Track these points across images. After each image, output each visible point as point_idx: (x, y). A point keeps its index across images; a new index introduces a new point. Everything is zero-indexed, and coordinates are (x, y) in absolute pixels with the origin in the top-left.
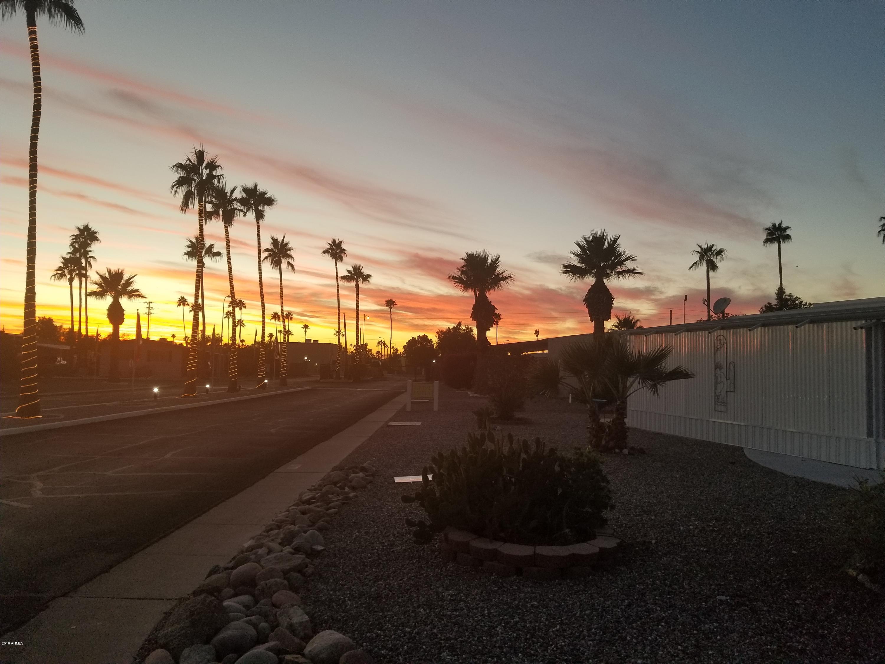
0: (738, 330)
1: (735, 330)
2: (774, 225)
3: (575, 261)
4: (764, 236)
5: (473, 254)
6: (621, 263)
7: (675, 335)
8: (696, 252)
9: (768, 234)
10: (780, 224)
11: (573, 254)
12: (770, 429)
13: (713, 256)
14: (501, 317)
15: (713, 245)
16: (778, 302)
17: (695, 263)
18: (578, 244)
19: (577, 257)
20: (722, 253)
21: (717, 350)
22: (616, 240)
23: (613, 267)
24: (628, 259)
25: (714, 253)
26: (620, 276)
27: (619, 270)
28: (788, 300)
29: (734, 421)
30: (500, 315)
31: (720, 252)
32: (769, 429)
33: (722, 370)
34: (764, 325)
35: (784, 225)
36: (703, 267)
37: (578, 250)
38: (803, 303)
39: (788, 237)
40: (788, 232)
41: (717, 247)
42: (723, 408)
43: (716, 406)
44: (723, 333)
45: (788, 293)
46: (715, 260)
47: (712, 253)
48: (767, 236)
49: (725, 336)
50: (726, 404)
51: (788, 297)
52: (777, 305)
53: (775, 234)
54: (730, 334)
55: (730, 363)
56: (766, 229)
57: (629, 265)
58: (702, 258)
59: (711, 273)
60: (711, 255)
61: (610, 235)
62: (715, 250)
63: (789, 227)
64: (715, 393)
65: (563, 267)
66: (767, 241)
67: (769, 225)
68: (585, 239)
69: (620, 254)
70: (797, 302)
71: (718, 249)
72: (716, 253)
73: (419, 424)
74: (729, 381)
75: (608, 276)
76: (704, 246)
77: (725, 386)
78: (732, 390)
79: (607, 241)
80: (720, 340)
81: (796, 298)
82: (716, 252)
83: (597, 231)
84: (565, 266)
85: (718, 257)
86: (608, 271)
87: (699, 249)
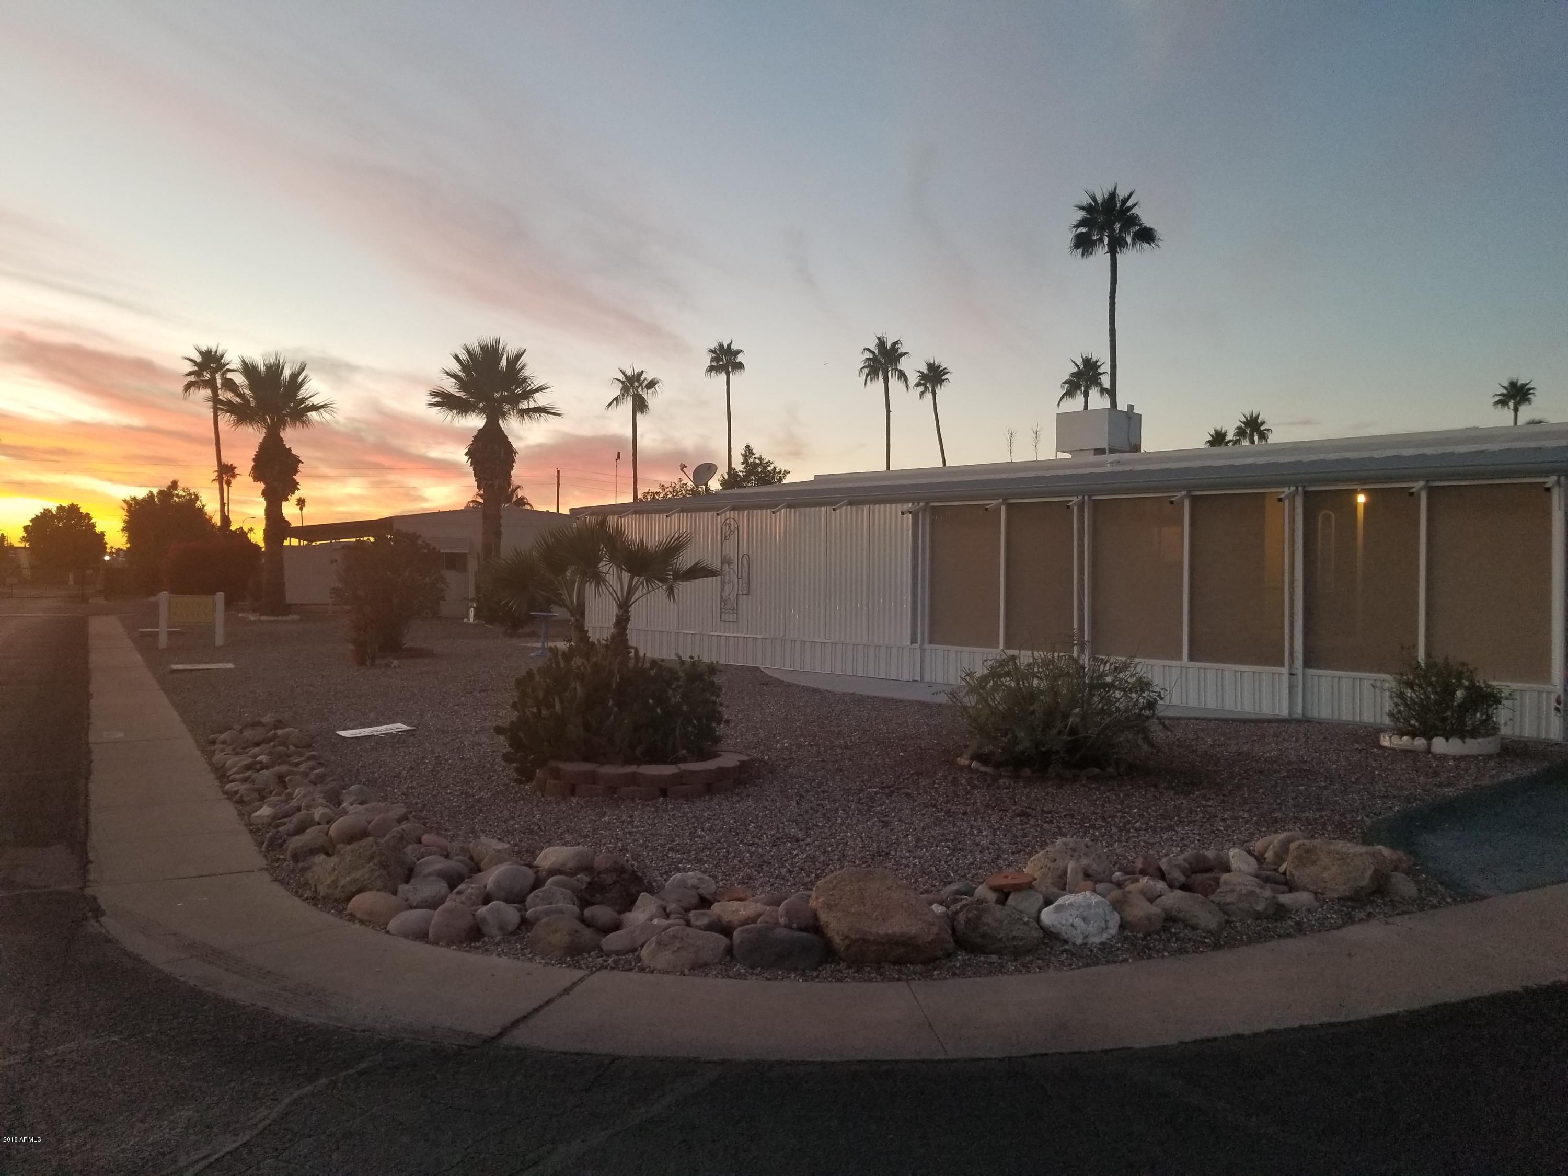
0: (755, 512)
1: (751, 511)
2: (721, 346)
3: (450, 386)
4: (707, 361)
5: (211, 351)
6: (528, 395)
7: (667, 516)
8: (617, 381)
9: (713, 360)
10: (729, 345)
11: (448, 374)
12: (795, 641)
13: (642, 389)
14: (236, 471)
15: (642, 372)
16: (744, 468)
17: (616, 399)
18: (457, 358)
19: (454, 380)
20: (656, 386)
21: (724, 538)
22: (519, 356)
23: (515, 400)
24: (540, 389)
25: (644, 385)
26: (526, 417)
27: (524, 405)
28: (758, 465)
29: (747, 633)
30: (235, 468)
31: (652, 384)
32: (793, 641)
33: (732, 567)
34: (789, 506)
35: (734, 347)
36: (627, 405)
37: (456, 368)
38: (777, 471)
39: (740, 366)
40: (740, 358)
41: (648, 376)
42: (732, 617)
43: (723, 615)
44: (734, 515)
45: (757, 456)
46: (645, 396)
47: (641, 385)
48: (711, 361)
49: (736, 519)
50: (735, 611)
51: (757, 461)
52: (743, 472)
53: (722, 360)
54: (743, 515)
55: (743, 556)
56: (711, 351)
57: (540, 399)
58: (625, 390)
59: (639, 416)
60: (638, 387)
61: (510, 346)
62: (645, 379)
63: (741, 351)
64: (721, 597)
65: (431, 395)
66: (711, 369)
67: (714, 345)
68: (468, 351)
69: (525, 380)
70: (769, 469)
71: (650, 379)
72: (646, 385)
73: (230, 666)
74: (740, 580)
75: (504, 415)
76: (629, 373)
77: (736, 587)
78: (745, 592)
79: (504, 357)
80: (730, 525)
81: (767, 463)
82: (646, 383)
83: (488, 337)
84: (434, 394)
85: (651, 391)
86: (506, 407)
87: (622, 378)
